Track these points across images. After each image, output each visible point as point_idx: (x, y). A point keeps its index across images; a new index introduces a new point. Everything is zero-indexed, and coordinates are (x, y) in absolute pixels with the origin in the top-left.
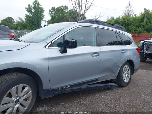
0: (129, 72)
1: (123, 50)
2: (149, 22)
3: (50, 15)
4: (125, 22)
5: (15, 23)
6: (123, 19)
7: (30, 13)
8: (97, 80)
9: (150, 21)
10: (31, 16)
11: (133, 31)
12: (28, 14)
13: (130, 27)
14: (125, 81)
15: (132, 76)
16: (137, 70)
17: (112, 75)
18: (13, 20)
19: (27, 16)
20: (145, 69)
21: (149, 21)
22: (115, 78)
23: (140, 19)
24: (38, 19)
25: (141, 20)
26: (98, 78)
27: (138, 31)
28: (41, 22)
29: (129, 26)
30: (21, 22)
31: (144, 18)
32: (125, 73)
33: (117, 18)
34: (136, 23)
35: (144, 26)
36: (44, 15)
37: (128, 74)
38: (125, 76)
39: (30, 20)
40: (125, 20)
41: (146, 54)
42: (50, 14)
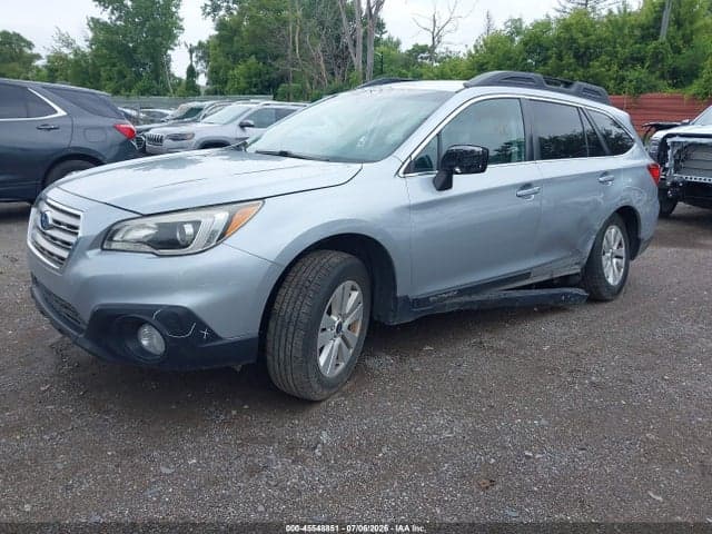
0: (622, 251)
1: (605, 173)
2: (683, 36)
3: (209, 14)
4: (573, 40)
5: (39, 63)
6: (566, 26)
7: (112, 13)
8: (526, 275)
9: (688, 32)
10: (118, 23)
11: (611, 84)
12: (105, 16)
13: (596, 67)
14: (610, 280)
15: (632, 263)
16: (649, 241)
17: (570, 261)
18: (30, 45)
19: (96, 24)
20: (672, 243)
21: (680, 33)
22: (577, 269)
23: (642, 27)
24: (153, 41)
25: (648, 28)
26: (531, 269)
27: (631, 81)
28: (169, 52)
29: (590, 60)
30: (72, 56)
31: (658, 20)
32: (609, 255)
33: (537, 25)
34: (623, 46)
35: (660, 56)
36: (178, 18)
37: (617, 257)
38: (609, 263)
39: (111, 43)
40: (574, 31)
41: (674, 184)
42: (208, 10)
